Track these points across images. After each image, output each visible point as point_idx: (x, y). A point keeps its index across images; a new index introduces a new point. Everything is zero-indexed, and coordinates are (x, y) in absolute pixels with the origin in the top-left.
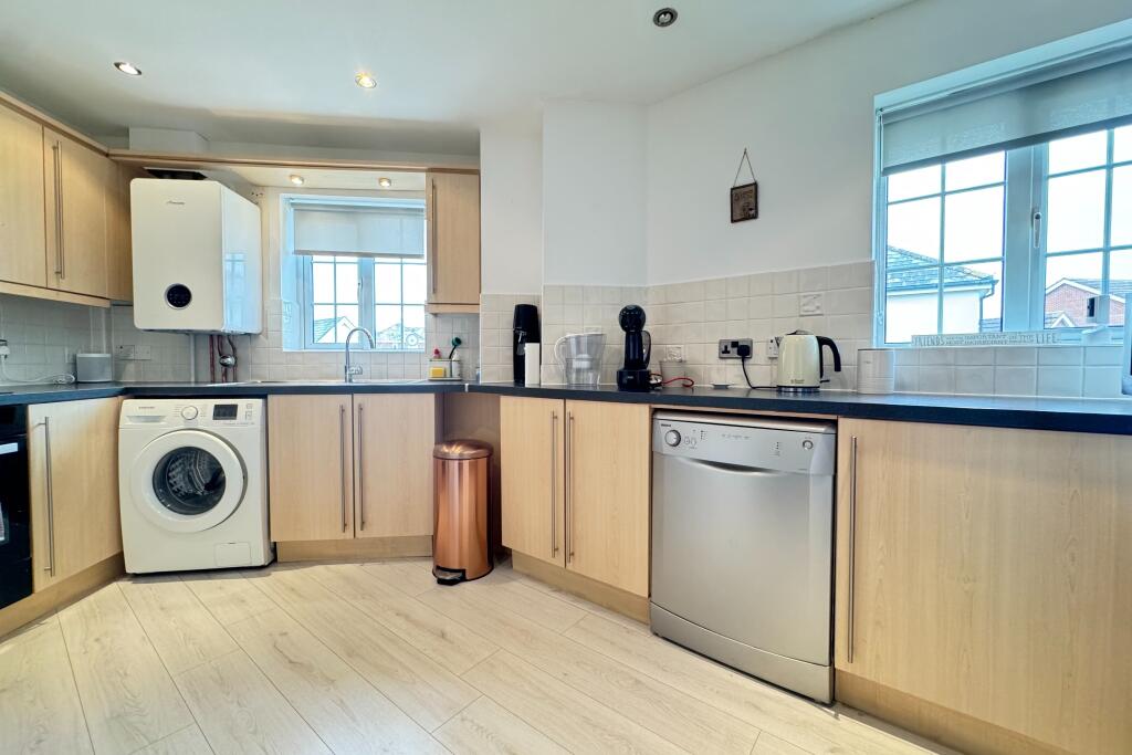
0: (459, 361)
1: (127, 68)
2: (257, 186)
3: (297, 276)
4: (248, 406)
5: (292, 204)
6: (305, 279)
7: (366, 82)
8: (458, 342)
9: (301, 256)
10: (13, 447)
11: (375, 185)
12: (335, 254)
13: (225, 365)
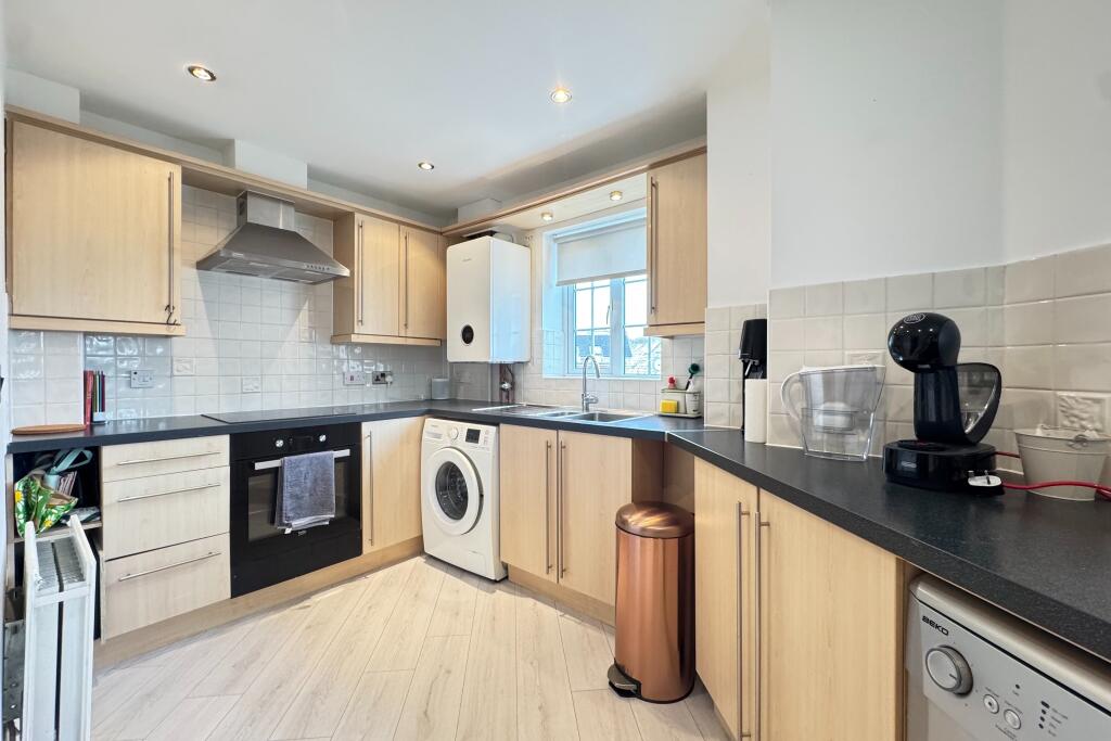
0: (694, 394)
1: (427, 166)
2: (529, 230)
3: (563, 305)
4: (487, 432)
5: (556, 240)
6: (569, 306)
7: (561, 97)
8: (695, 369)
9: (566, 287)
10: (346, 453)
11: (607, 203)
12: (592, 279)
13: (503, 389)
